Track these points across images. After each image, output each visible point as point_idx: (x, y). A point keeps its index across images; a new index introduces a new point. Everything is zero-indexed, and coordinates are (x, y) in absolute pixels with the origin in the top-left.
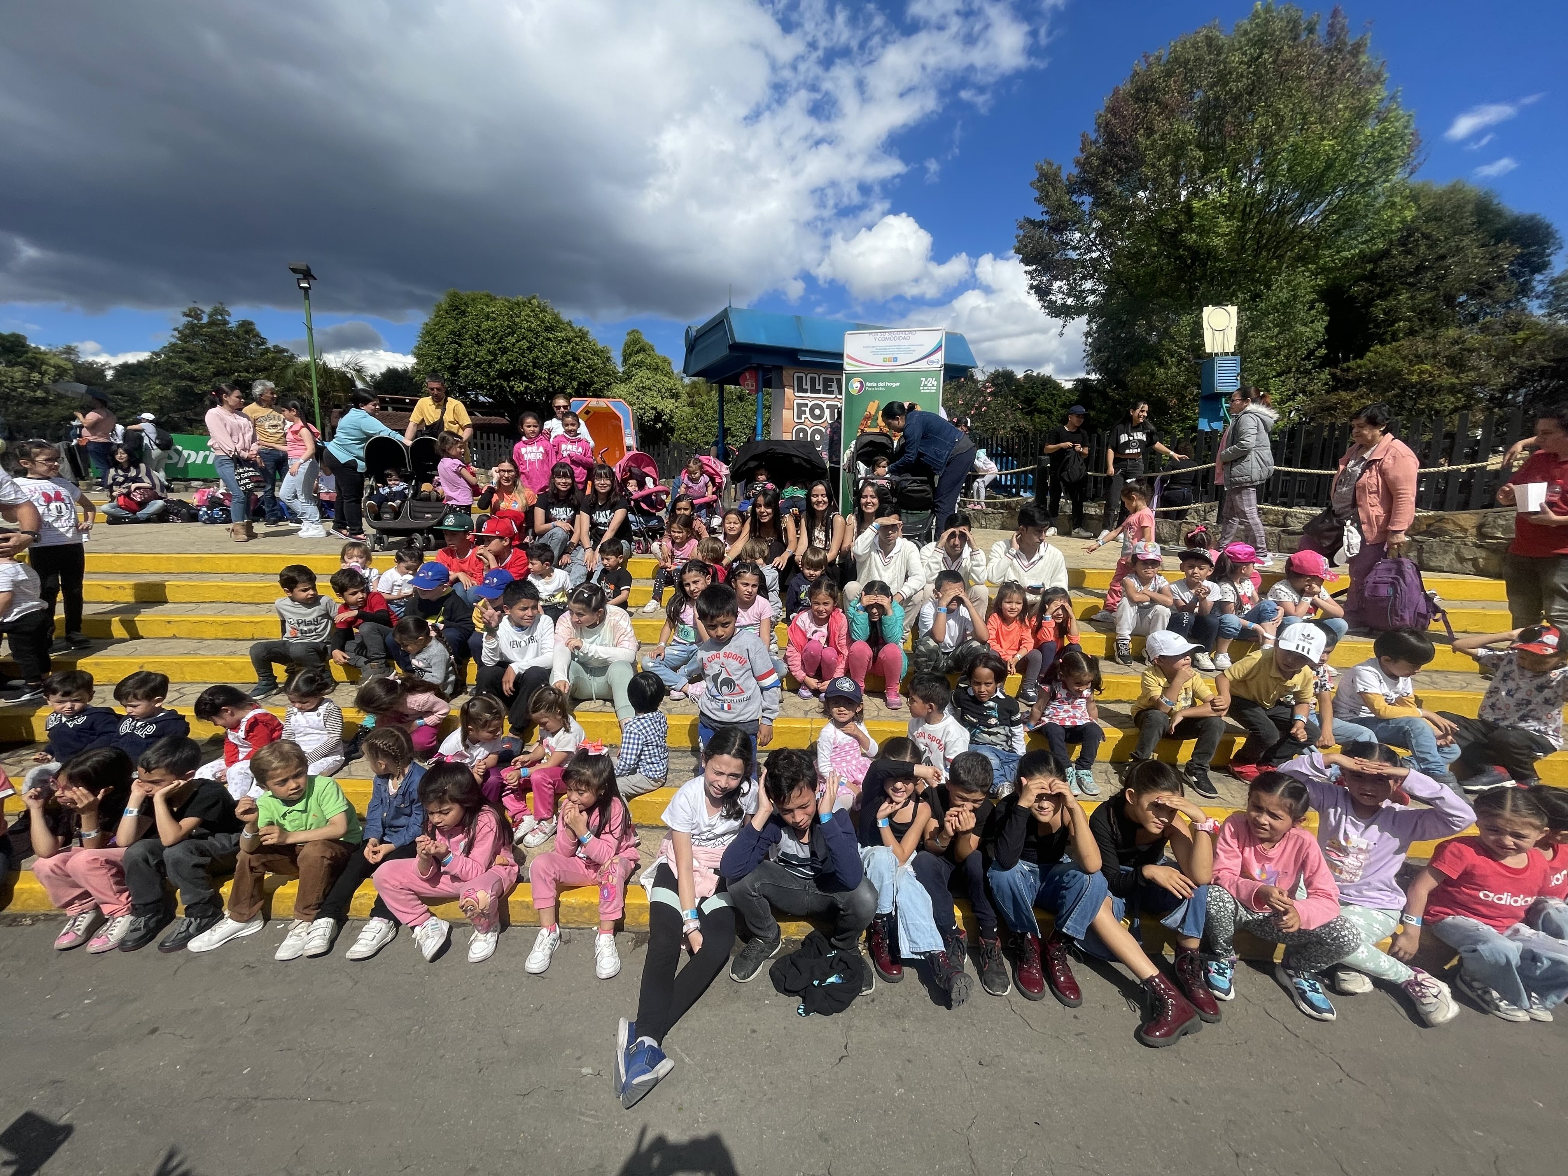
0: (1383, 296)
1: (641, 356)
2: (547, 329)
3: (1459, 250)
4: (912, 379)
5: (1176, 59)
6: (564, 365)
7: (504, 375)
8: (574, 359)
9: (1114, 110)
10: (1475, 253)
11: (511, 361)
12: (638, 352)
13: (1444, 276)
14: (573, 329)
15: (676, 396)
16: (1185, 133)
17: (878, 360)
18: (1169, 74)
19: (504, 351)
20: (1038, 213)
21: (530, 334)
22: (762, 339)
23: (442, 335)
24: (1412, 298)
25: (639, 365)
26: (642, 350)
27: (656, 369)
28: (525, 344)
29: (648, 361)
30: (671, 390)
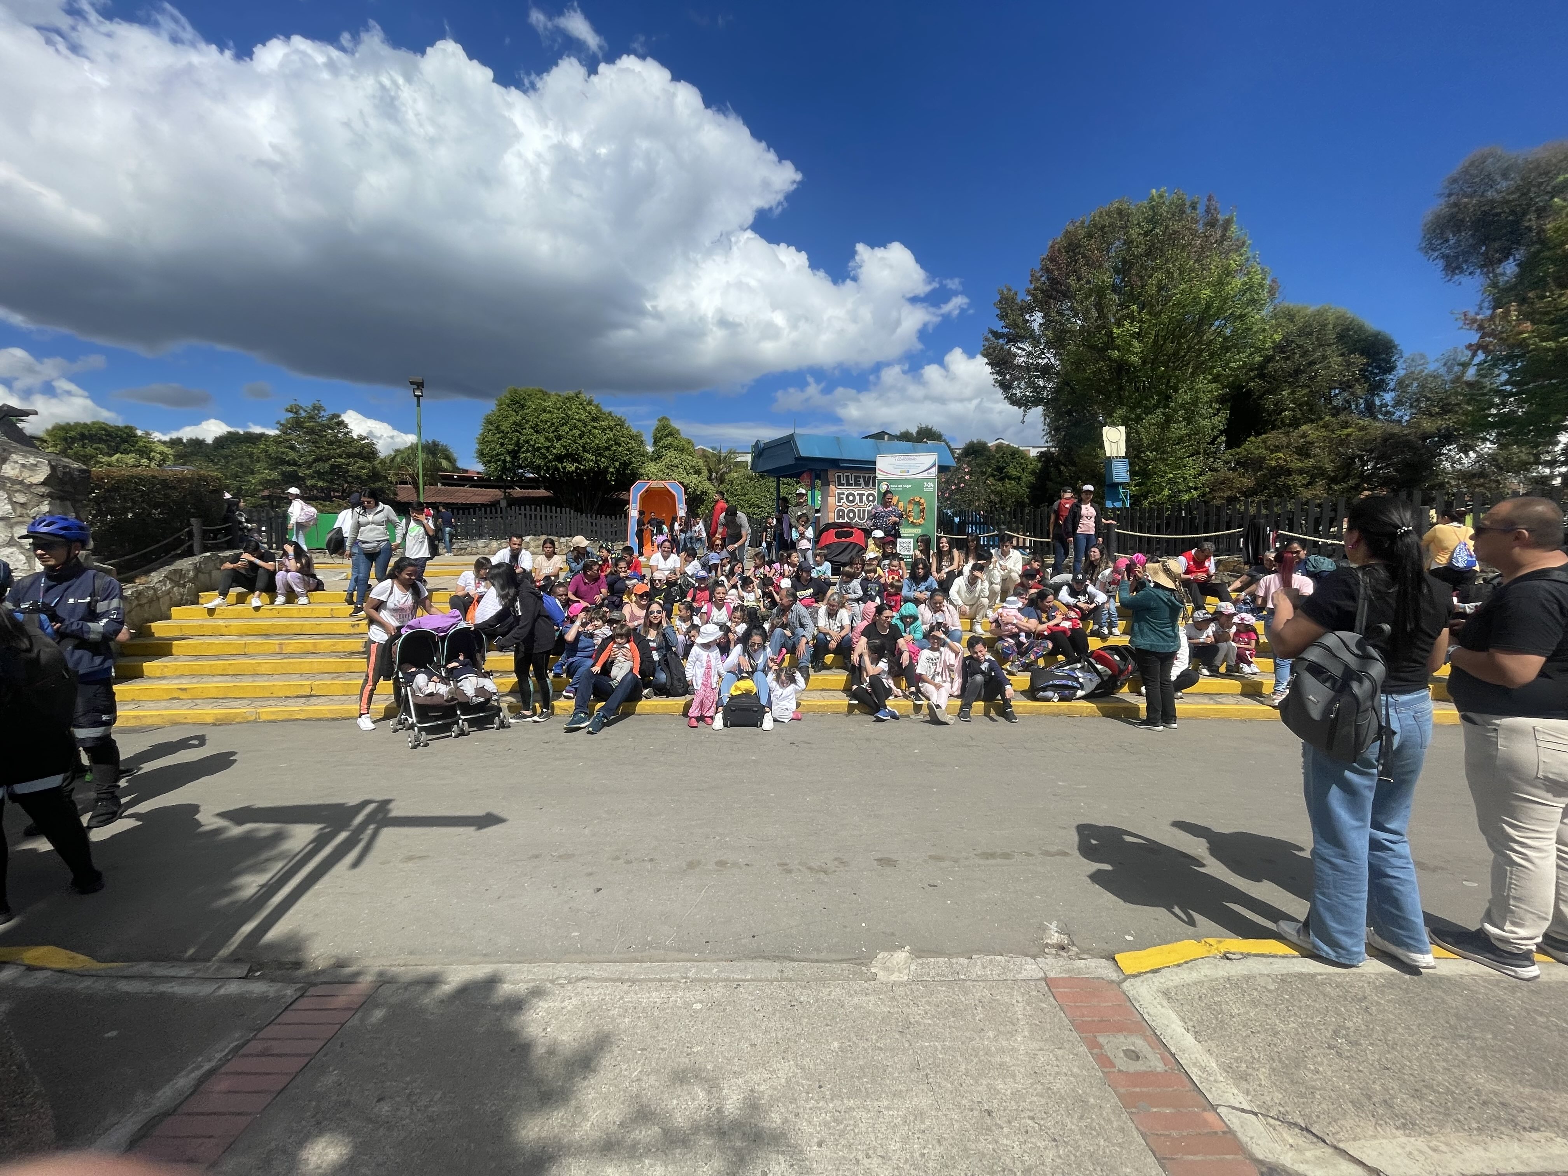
0: (1271, 393)
1: (669, 440)
2: (594, 419)
3: (1324, 357)
4: (918, 484)
5: (1095, 225)
6: (607, 449)
7: (559, 458)
8: (616, 444)
9: (1052, 259)
10: (1336, 361)
11: (565, 447)
12: (667, 436)
13: (1315, 377)
14: (613, 419)
15: (698, 472)
16: (1103, 281)
17: (898, 472)
18: (1090, 236)
19: (559, 438)
20: (999, 326)
21: (580, 424)
22: (817, 455)
23: (505, 426)
24: (1293, 393)
25: (668, 447)
26: (670, 434)
27: (682, 450)
28: (577, 432)
29: (675, 444)
30: (693, 467)
